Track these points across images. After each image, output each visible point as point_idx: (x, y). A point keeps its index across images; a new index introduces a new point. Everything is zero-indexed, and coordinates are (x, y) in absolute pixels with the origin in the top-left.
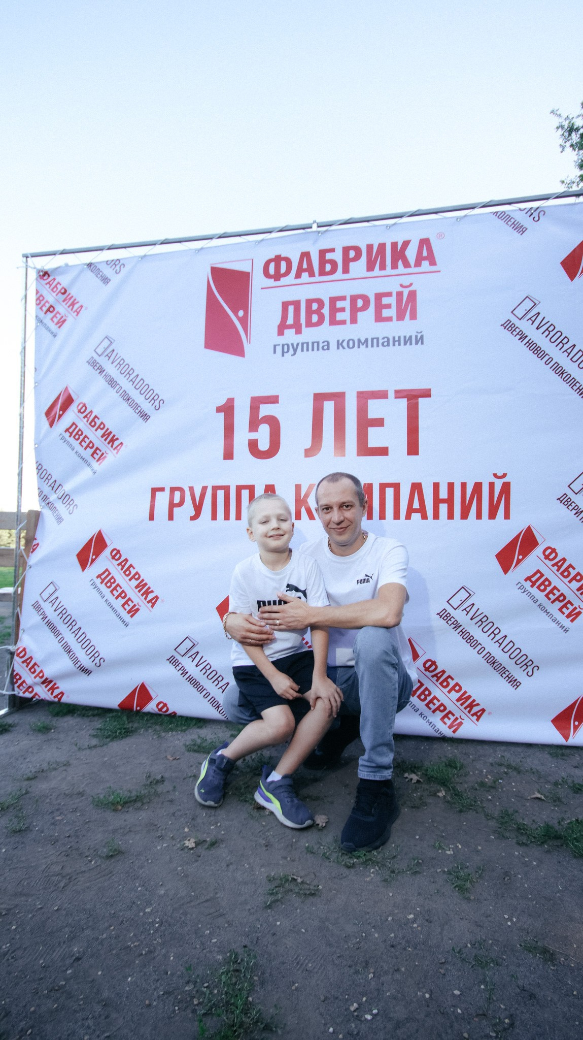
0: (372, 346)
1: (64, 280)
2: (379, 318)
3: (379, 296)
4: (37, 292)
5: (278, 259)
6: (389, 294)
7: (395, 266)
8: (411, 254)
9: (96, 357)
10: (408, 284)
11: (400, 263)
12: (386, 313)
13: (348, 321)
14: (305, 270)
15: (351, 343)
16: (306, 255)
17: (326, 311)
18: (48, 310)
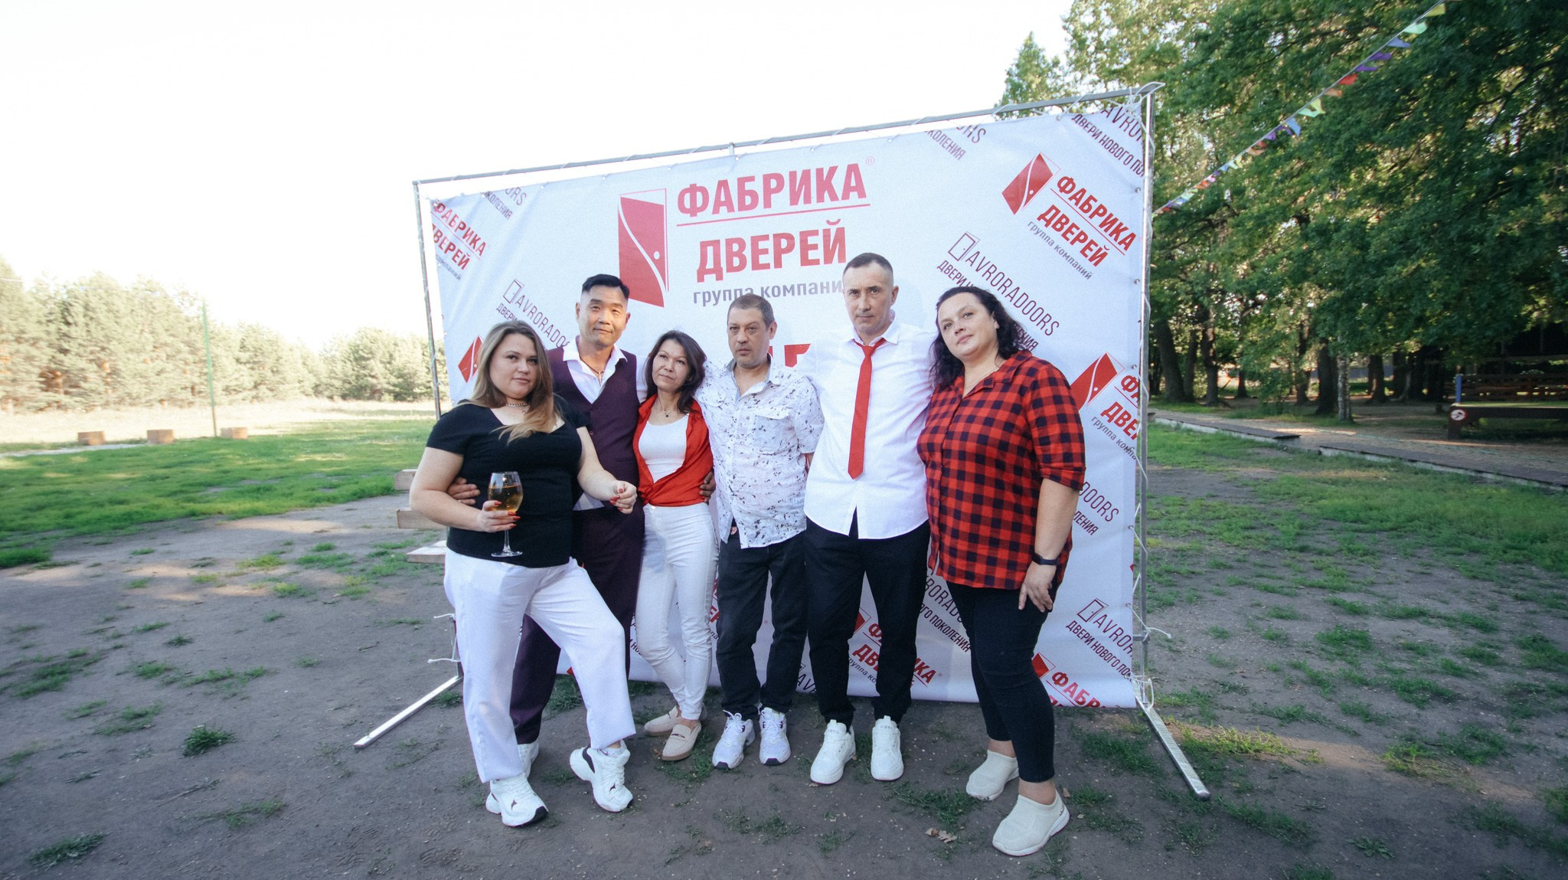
0: (799, 294)
1: (462, 213)
2: (805, 261)
3: (805, 235)
4: (434, 227)
5: (693, 189)
6: (815, 233)
7: (820, 199)
8: (838, 182)
9: (506, 304)
10: (835, 220)
11: (826, 195)
12: (812, 255)
13: (772, 265)
14: (723, 204)
15: (776, 289)
16: (723, 184)
17: (748, 253)
18: (448, 248)
